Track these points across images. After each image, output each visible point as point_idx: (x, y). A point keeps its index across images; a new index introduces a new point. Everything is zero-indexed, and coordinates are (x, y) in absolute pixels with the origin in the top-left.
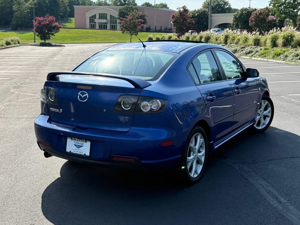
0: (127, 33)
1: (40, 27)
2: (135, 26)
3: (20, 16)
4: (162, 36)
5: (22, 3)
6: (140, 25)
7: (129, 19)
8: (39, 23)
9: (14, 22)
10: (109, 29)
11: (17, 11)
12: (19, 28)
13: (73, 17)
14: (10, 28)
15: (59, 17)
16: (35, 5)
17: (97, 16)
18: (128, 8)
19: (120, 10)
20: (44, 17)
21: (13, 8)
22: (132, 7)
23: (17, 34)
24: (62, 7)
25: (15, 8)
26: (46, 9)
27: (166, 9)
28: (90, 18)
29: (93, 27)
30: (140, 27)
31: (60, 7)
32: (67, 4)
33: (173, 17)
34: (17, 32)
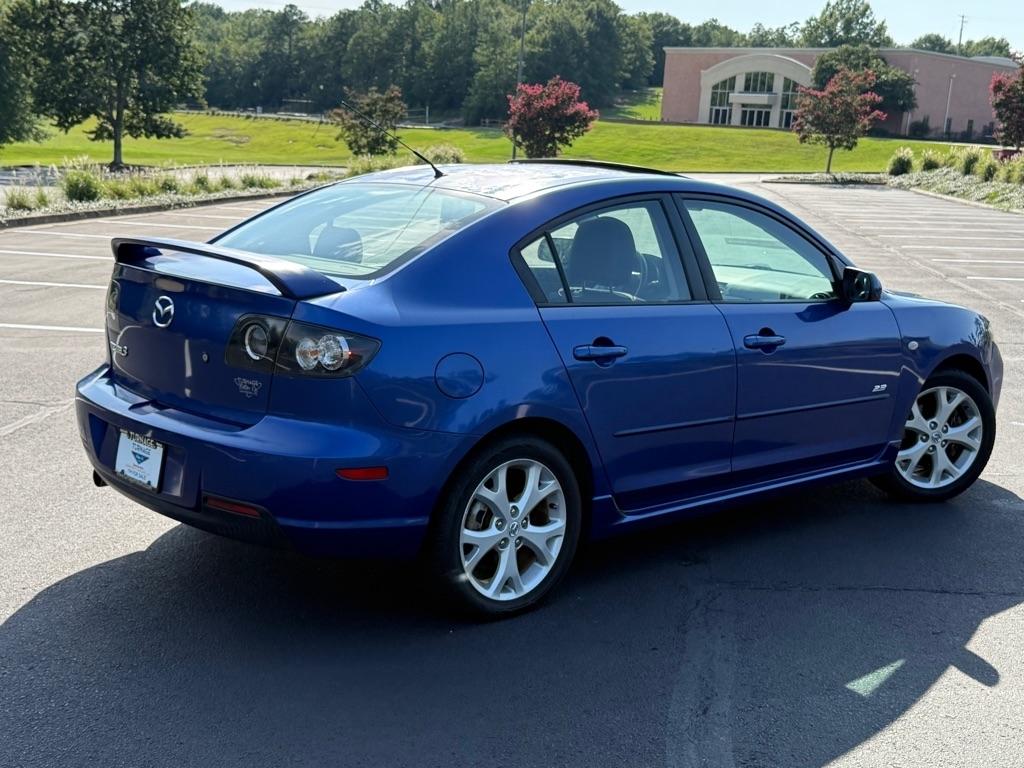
0: (818, 139)
1: (529, 116)
2: (850, 118)
3: (495, 83)
4: (948, 156)
5: (505, 38)
6: (866, 113)
7: (832, 93)
8: (528, 105)
9: (473, 100)
10: (777, 126)
11: (484, 66)
12: (487, 121)
13: (660, 84)
14: (461, 120)
15: (617, 85)
16: (544, 44)
17: (740, 83)
18: (853, 53)
19: (822, 62)
20: (545, 85)
21: (474, 54)
22: (866, 51)
23: (478, 138)
24: (630, 52)
25: (480, 55)
26: (576, 60)
27: (1003, 58)
28: (715, 87)
29: (720, 119)
30: (866, 122)
31: (623, 52)
32: (648, 43)
33: (998, 88)
34: (479, 131)
